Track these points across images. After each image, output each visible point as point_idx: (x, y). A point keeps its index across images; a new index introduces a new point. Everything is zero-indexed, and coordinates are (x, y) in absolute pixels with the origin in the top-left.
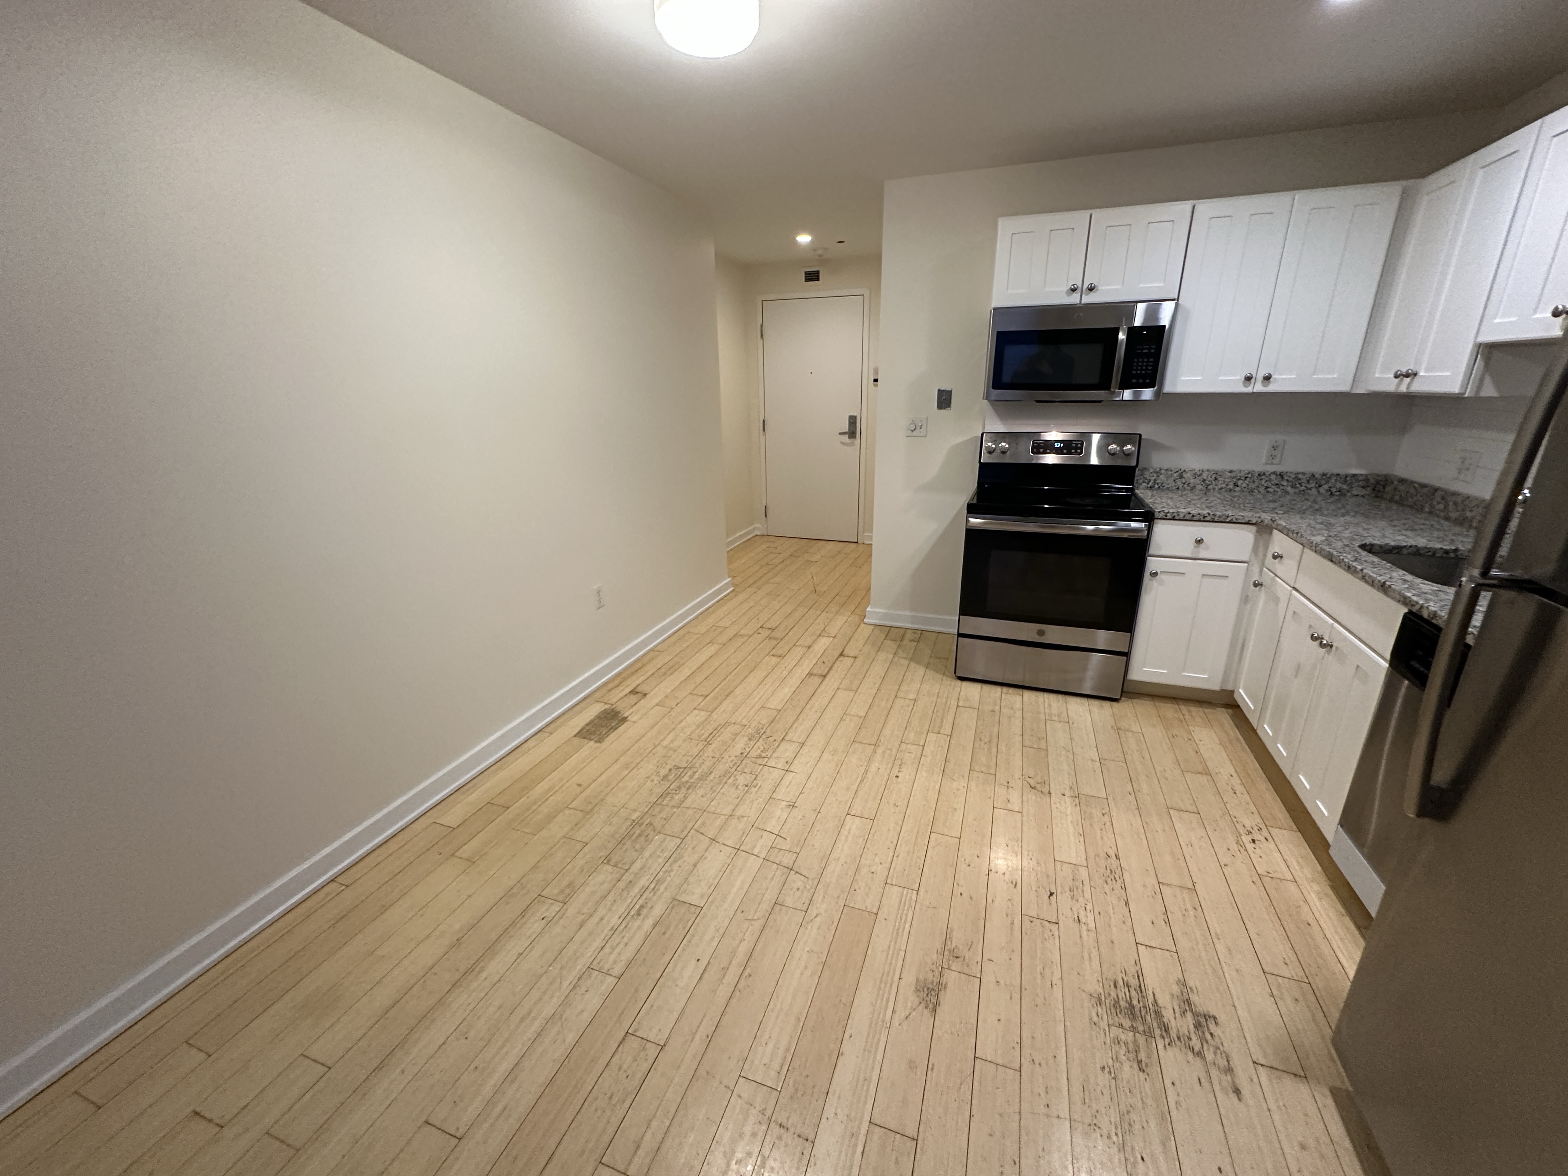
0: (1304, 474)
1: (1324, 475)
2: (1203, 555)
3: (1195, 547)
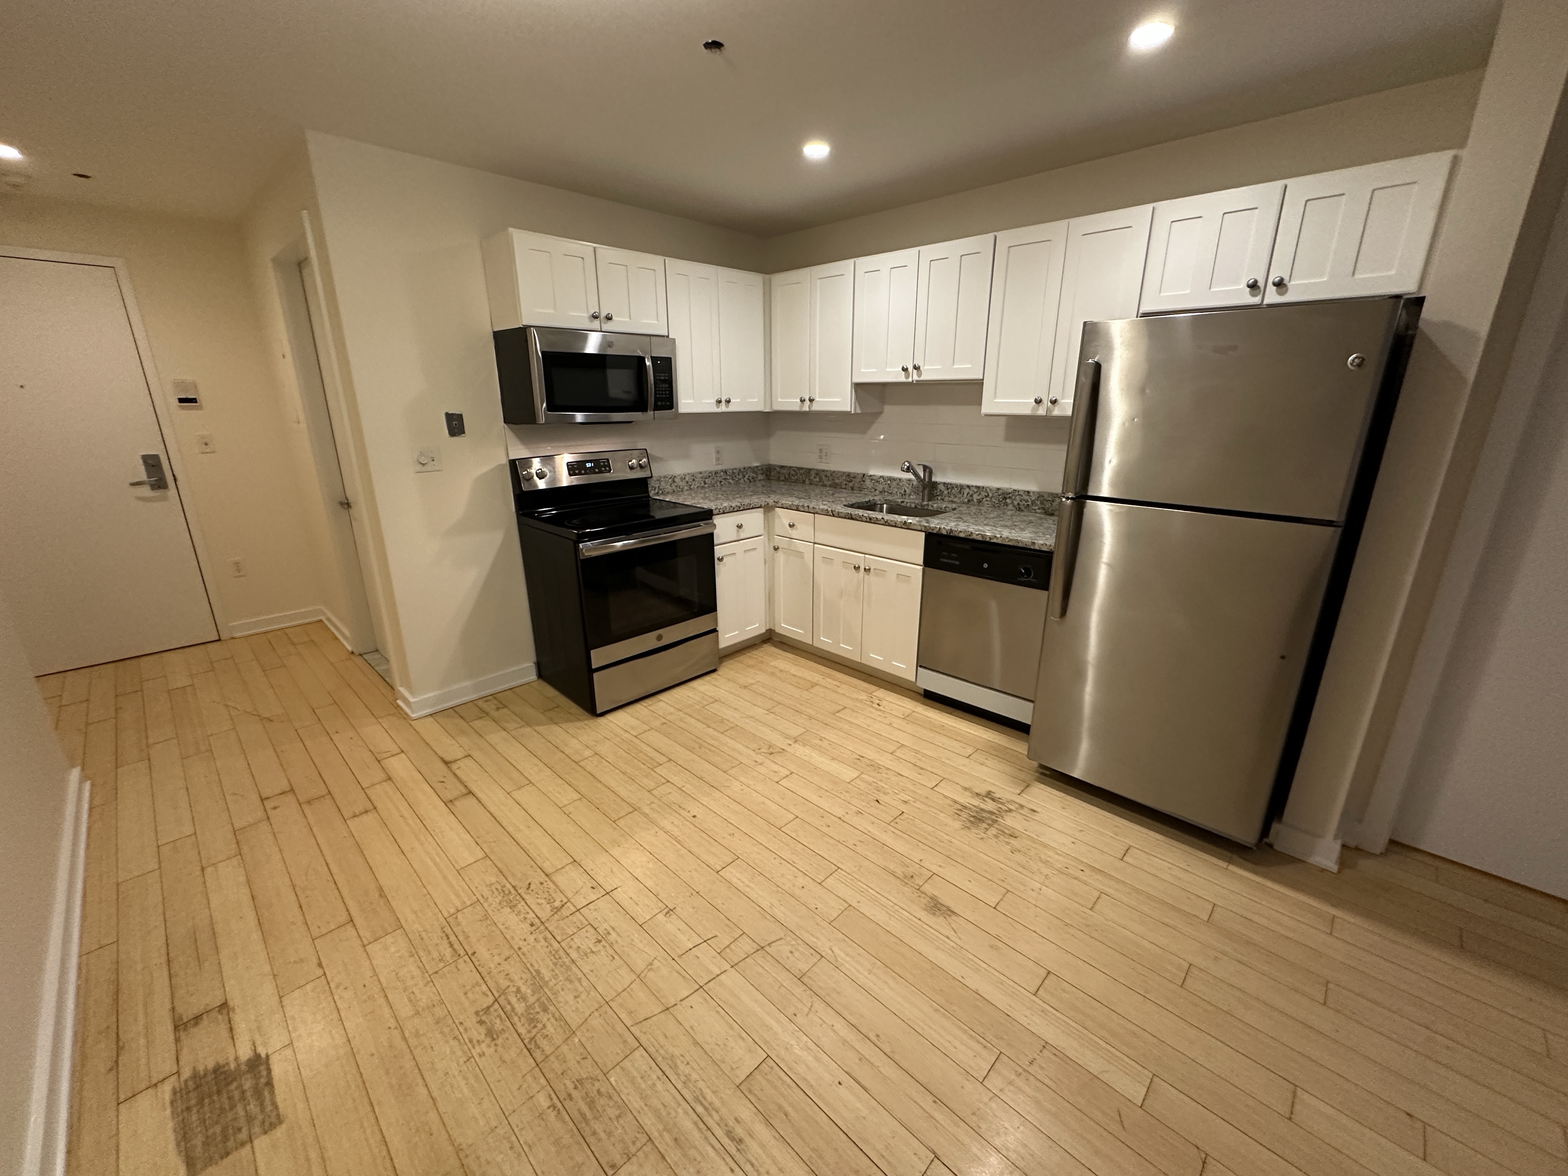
0: (736, 469)
1: (744, 469)
2: (743, 536)
3: (738, 531)
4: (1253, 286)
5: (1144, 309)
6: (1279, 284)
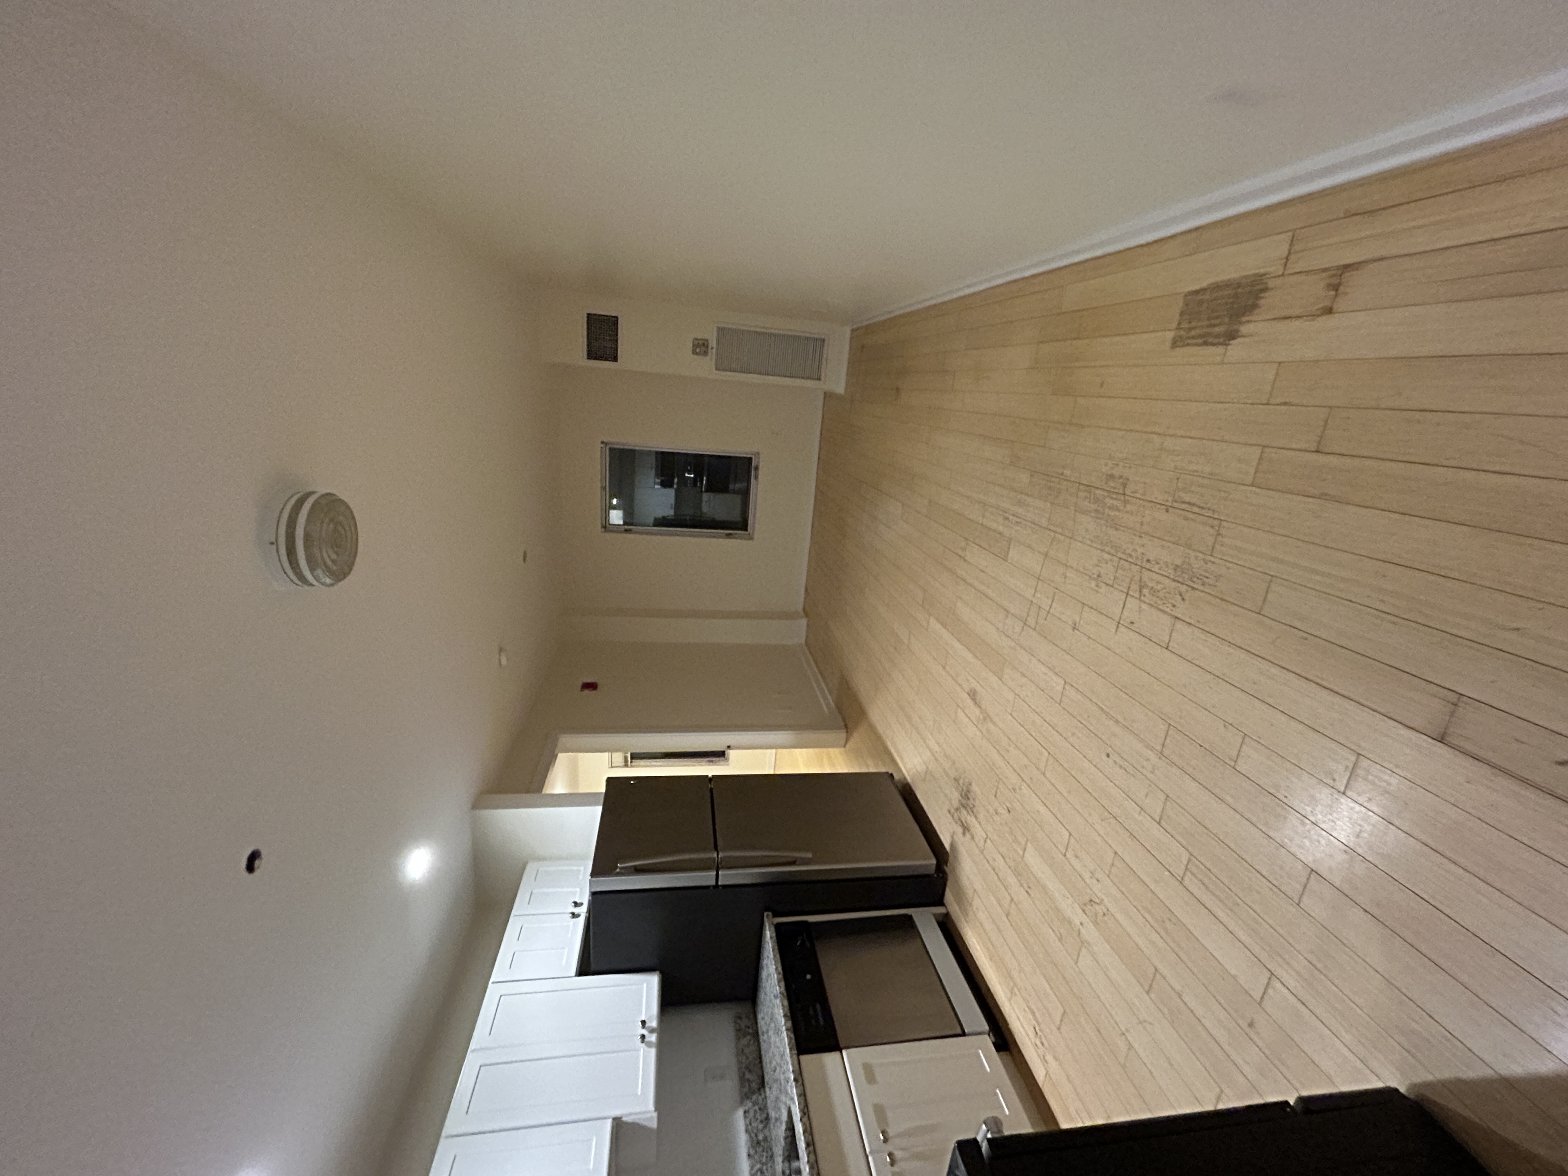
4: (574, 916)
5: (574, 975)
6: (576, 904)
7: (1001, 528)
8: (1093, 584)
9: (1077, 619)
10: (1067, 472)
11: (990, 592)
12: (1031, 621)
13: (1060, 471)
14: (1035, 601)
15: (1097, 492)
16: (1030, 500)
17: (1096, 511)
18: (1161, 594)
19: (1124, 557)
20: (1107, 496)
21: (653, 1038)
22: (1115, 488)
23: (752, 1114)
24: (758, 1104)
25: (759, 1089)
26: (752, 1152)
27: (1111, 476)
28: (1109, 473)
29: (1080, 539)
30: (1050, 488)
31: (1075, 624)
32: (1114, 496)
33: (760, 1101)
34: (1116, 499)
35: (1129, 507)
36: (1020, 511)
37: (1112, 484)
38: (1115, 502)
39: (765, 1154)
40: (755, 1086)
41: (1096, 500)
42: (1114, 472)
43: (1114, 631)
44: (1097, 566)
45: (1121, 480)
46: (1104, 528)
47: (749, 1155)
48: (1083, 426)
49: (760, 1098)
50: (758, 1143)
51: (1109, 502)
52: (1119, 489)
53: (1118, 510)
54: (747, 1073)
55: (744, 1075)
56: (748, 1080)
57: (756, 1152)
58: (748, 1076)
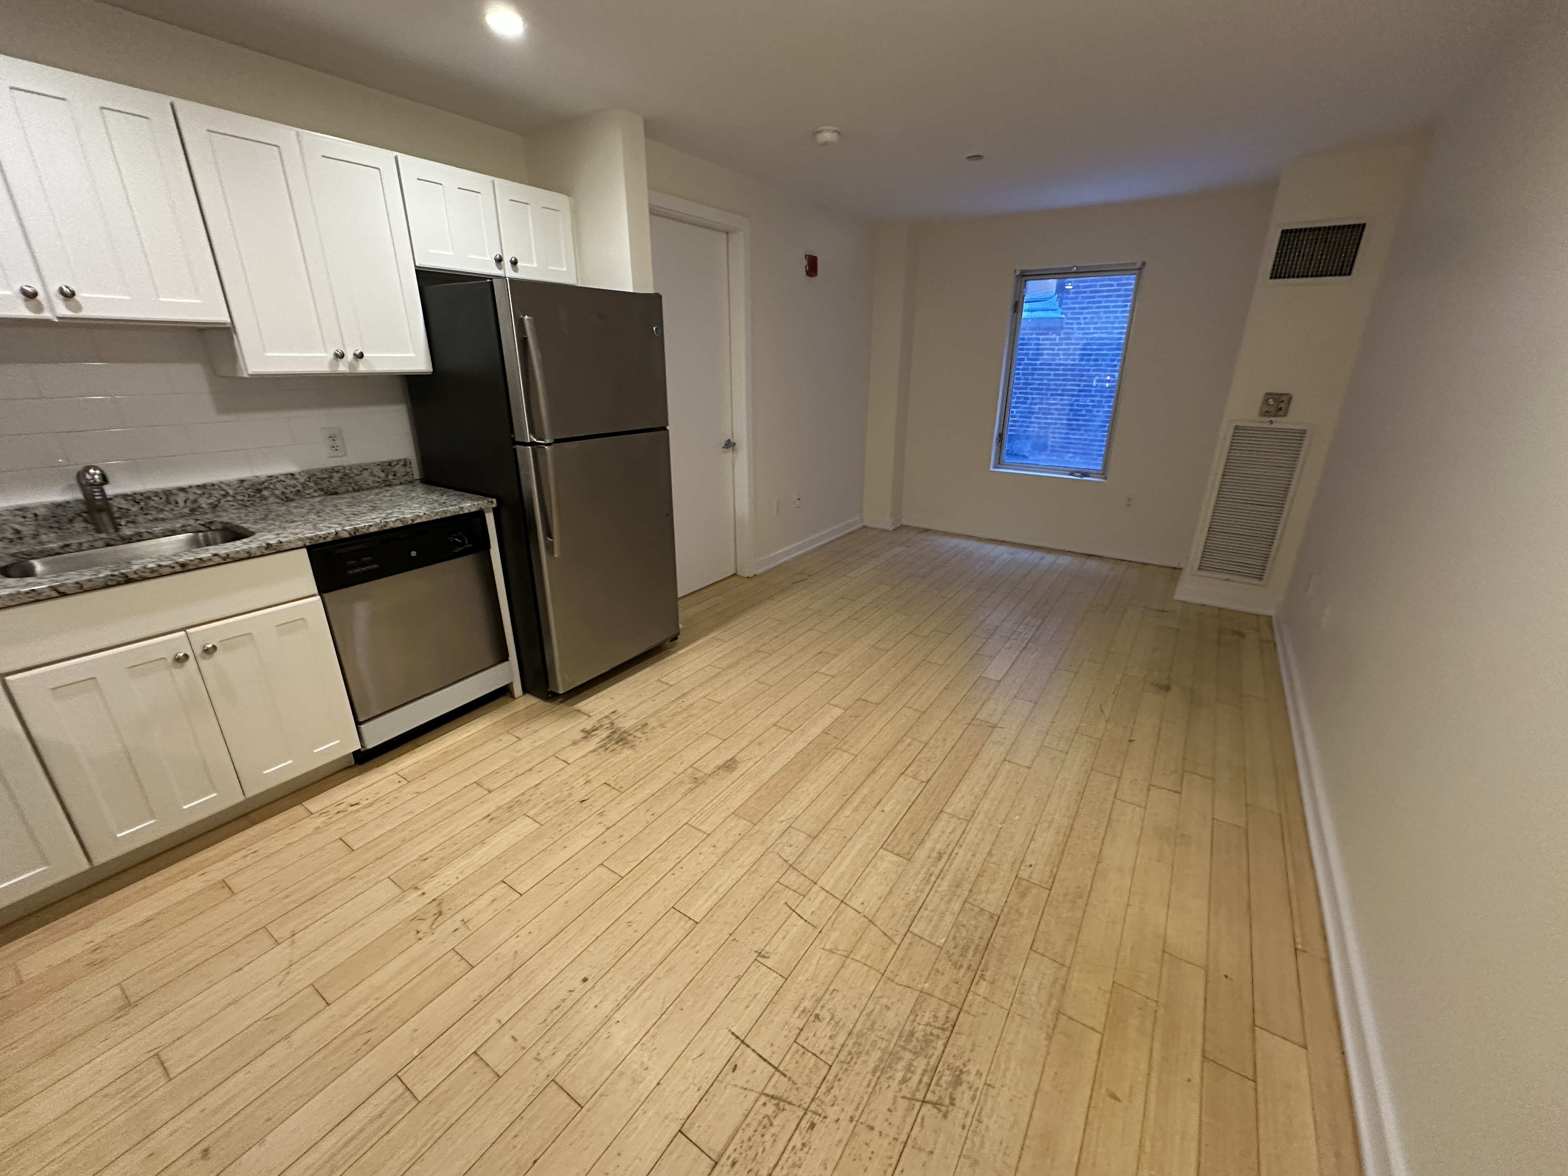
4: (499, 261)
5: (420, 263)
6: (514, 263)
7: (928, 844)
8: (807, 1004)
9: (769, 963)
10: (983, 988)
11: (847, 812)
12: (792, 878)
13: (988, 974)
14: (816, 888)
15: (940, 1045)
16: (956, 906)
17: (912, 1034)
18: (757, 1138)
19: (830, 1078)
20: (928, 1063)
21: (343, 368)
22: (938, 1084)
23: (293, 482)
24: (303, 487)
25: (322, 490)
26: (246, 485)
27: (957, 1082)
28: (964, 1077)
29: (878, 993)
30: (966, 949)
31: (764, 957)
32: (926, 1079)
33: (307, 492)
34: (920, 1081)
35: (902, 1104)
36: (945, 885)
37: (947, 1078)
38: (916, 1078)
39: (246, 498)
40: (325, 484)
41: (927, 1041)
42: (964, 1087)
43: (733, 1030)
44: (832, 1018)
45: (947, 1101)
46: (883, 1045)
47: (242, 481)
48: (1049, 1038)
49: (312, 490)
50: (259, 491)
51: (920, 1064)
52: (934, 1092)
53: (904, 1081)
54: (340, 475)
55: (338, 472)
56: (331, 477)
57: (247, 489)
58: (337, 476)
